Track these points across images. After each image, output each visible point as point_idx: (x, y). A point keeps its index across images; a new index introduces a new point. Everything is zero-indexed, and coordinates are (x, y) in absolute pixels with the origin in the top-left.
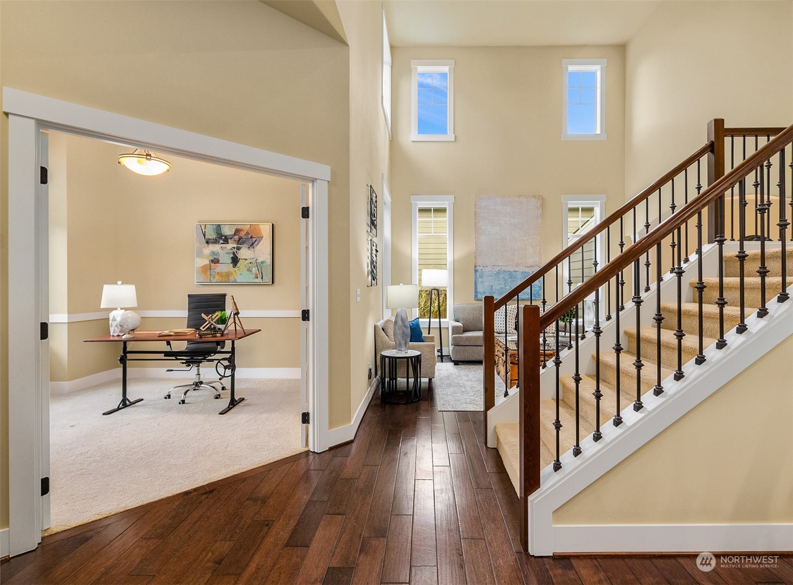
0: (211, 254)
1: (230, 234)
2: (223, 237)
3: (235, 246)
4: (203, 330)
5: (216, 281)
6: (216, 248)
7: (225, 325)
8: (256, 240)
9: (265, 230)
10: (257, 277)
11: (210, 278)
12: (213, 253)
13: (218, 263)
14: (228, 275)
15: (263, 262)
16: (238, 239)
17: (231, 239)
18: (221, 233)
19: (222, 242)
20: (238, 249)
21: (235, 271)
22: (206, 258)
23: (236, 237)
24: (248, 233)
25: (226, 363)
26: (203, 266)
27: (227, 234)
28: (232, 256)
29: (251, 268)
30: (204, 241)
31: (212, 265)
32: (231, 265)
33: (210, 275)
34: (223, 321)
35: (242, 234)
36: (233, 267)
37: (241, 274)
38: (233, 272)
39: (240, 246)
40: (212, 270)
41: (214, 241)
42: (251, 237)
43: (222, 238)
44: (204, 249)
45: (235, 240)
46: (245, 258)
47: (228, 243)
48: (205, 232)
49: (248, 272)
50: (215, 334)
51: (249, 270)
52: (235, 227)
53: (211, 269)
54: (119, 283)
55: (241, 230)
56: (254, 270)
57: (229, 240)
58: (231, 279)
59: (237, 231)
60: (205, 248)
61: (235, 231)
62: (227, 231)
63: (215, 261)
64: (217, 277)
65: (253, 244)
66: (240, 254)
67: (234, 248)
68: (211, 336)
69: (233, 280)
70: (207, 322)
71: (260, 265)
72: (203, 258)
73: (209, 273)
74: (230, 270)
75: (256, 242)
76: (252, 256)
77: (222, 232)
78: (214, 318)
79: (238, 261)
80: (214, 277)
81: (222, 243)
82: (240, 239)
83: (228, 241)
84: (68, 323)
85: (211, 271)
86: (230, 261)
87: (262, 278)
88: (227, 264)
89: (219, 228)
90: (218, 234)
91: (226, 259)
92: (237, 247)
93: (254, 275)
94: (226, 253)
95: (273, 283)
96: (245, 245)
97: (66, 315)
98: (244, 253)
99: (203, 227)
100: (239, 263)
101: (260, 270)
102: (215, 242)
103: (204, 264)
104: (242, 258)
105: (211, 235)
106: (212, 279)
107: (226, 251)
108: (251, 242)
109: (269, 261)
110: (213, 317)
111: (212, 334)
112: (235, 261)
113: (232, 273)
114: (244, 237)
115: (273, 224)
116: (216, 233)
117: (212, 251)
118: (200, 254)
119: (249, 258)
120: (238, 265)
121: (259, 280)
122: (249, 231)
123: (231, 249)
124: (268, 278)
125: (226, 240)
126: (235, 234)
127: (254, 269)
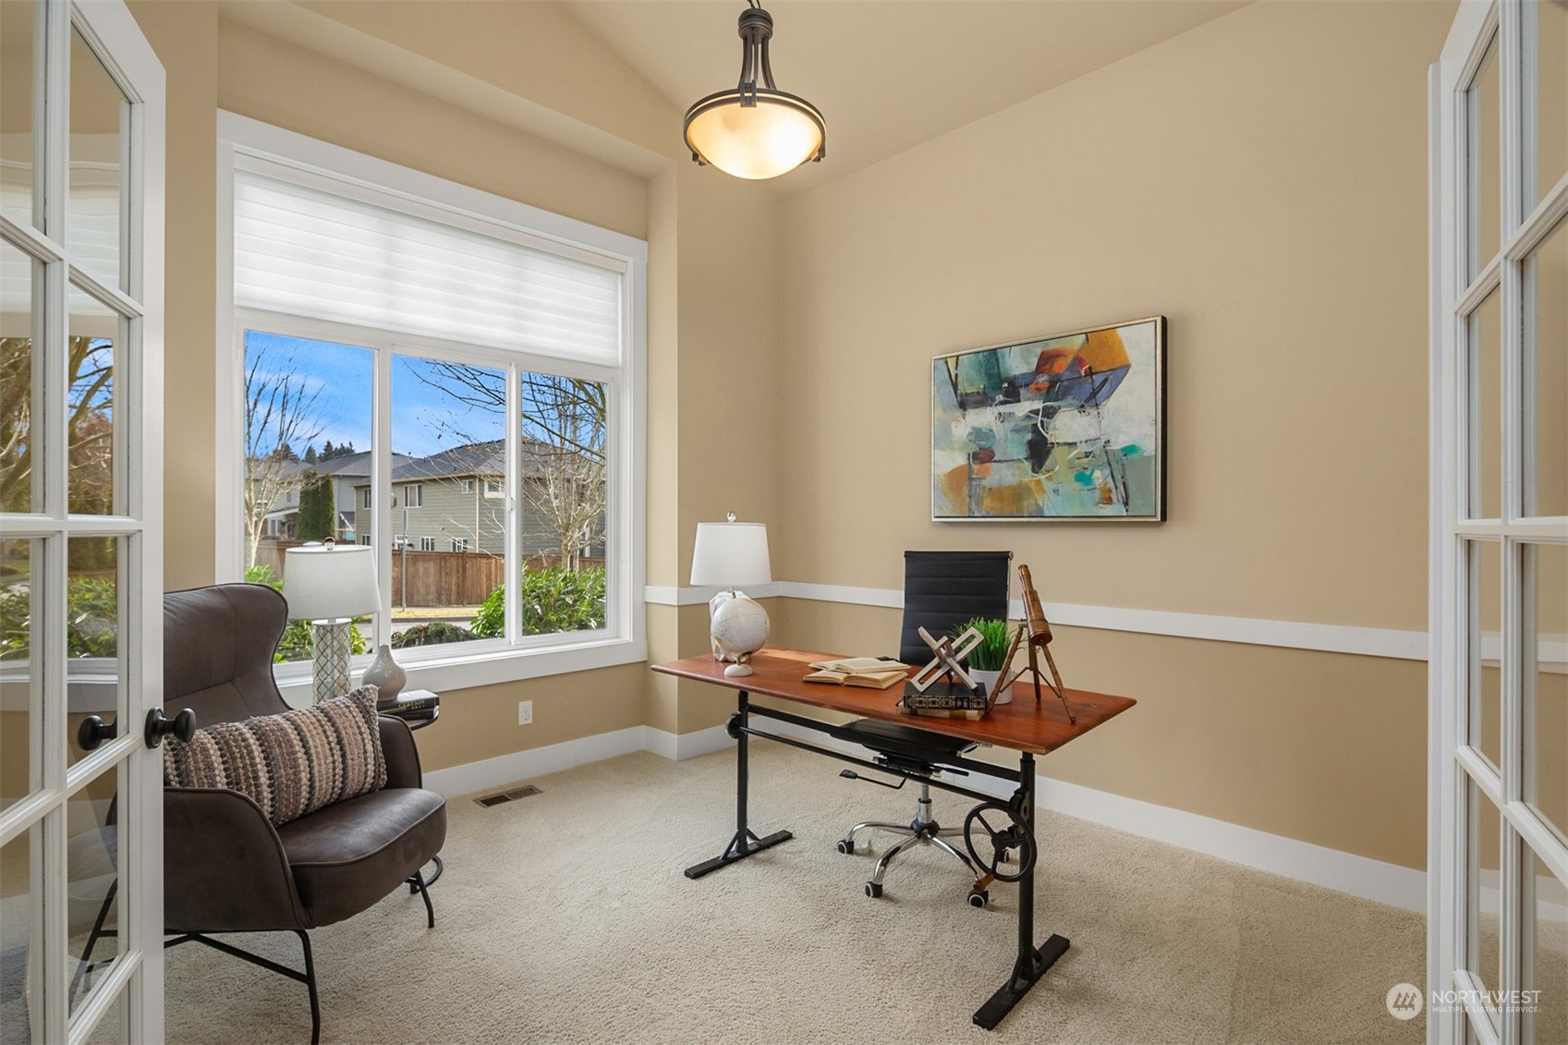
0: (973, 438)
1: (1026, 371)
2: (1006, 385)
3: (1039, 405)
4: (921, 688)
5: (984, 513)
6: (984, 418)
7: (998, 674)
8: (1105, 380)
9: (1139, 345)
10: (1109, 501)
11: (970, 504)
12: (977, 433)
13: (990, 461)
14: (1017, 495)
15: (1129, 450)
16: (1047, 385)
17: (1027, 385)
18: (999, 373)
19: (1001, 397)
20: (1049, 413)
21: (1039, 482)
22: (960, 449)
23: (1043, 379)
24: (1078, 361)
25: (1001, 821)
26: (951, 472)
27: (1017, 372)
28: (1029, 436)
29: (1088, 473)
30: (954, 401)
31: (975, 467)
32: (1028, 465)
33: (970, 497)
34: (992, 657)
35: (1061, 366)
36: (1034, 471)
37: (1056, 491)
38: (1033, 486)
39: (1054, 404)
40: (974, 483)
41: (979, 398)
42: (1090, 373)
43: (1001, 388)
44: (953, 425)
45: (1038, 389)
46: (1070, 441)
47: (1019, 401)
48: (956, 375)
49: (1077, 485)
50: (962, 707)
51: (1083, 478)
52: (1039, 350)
53: (971, 479)
54: (732, 518)
55: (1058, 356)
56: (1099, 476)
57: (1022, 391)
58: (1027, 506)
59: (1046, 360)
60: (956, 420)
61: (1039, 360)
62: (1017, 365)
63: (983, 455)
64: (987, 502)
65: (1094, 393)
66: (1055, 429)
67: (1036, 412)
68: (946, 713)
69: (1033, 508)
70: (935, 661)
71: (1119, 461)
72: (953, 449)
73: (965, 491)
74: (1026, 480)
75: (1107, 386)
76: (1093, 433)
77: (1002, 370)
78: (959, 649)
79: (1048, 452)
80: (979, 504)
81: (1002, 403)
82: (1052, 384)
83: (1019, 395)
84: (679, 606)
85: (971, 486)
86: (1022, 453)
87: (1126, 504)
88: (1015, 464)
89: (993, 360)
90: (989, 376)
91: (1016, 448)
92: (1044, 408)
93: (1097, 494)
94: (1011, 431)
95: (1164, 518)
96: (1069, 399)
97: (675, 589)
98: (1069, 425)
99: (951, 363)
100: (1051, 457)
101: (1118, 477)
102: (983, 400)
103: (955, 465)
104: (1061, 441)
105: (972, 382)
106: (974, 507)
107: (1012, 425)
108: (1088, 388)
109: (1150, 446)
110: (954, 645)
111: (950, 709)
112: (1039, 451)
113: (1030, 489)
114: (1068, 375)
115: (1164, 320)
116: (986, 373)
117: (974, 428)
118: (944, 439)
119: (1083, 439)
120: (1048, 463)
121: (1116, 509)
122: (1081, 355)
123: (1028, 417)
124: (1148, 502)
125: (1013, 395)
126: (1039, 370)
127: (1097, 474)
